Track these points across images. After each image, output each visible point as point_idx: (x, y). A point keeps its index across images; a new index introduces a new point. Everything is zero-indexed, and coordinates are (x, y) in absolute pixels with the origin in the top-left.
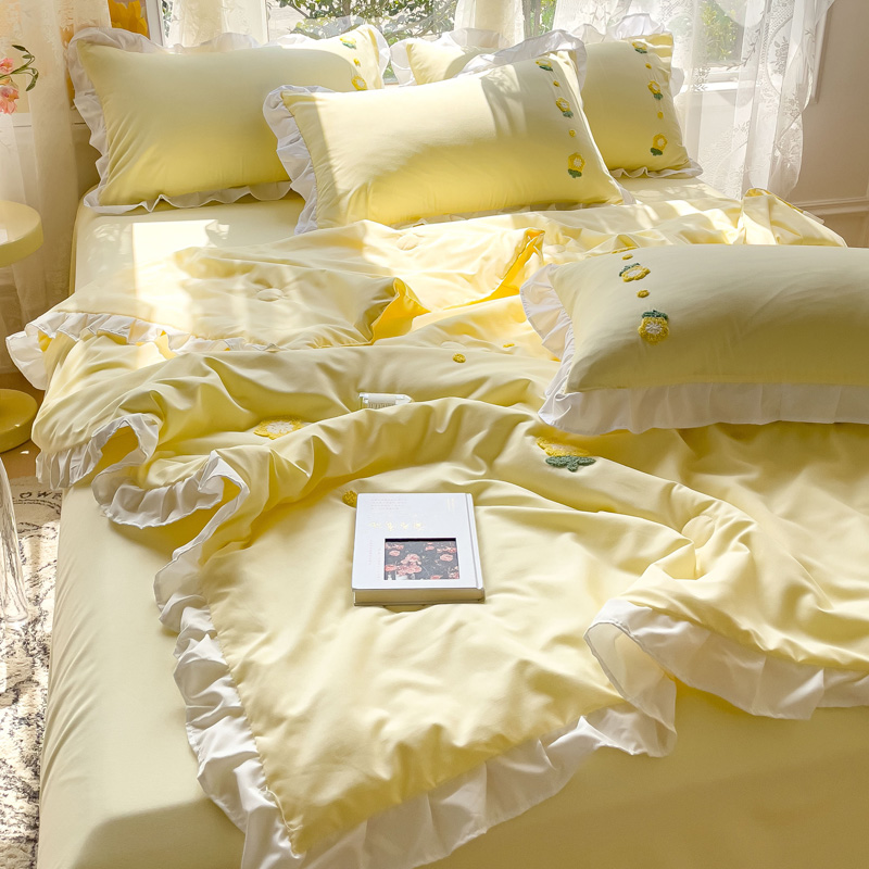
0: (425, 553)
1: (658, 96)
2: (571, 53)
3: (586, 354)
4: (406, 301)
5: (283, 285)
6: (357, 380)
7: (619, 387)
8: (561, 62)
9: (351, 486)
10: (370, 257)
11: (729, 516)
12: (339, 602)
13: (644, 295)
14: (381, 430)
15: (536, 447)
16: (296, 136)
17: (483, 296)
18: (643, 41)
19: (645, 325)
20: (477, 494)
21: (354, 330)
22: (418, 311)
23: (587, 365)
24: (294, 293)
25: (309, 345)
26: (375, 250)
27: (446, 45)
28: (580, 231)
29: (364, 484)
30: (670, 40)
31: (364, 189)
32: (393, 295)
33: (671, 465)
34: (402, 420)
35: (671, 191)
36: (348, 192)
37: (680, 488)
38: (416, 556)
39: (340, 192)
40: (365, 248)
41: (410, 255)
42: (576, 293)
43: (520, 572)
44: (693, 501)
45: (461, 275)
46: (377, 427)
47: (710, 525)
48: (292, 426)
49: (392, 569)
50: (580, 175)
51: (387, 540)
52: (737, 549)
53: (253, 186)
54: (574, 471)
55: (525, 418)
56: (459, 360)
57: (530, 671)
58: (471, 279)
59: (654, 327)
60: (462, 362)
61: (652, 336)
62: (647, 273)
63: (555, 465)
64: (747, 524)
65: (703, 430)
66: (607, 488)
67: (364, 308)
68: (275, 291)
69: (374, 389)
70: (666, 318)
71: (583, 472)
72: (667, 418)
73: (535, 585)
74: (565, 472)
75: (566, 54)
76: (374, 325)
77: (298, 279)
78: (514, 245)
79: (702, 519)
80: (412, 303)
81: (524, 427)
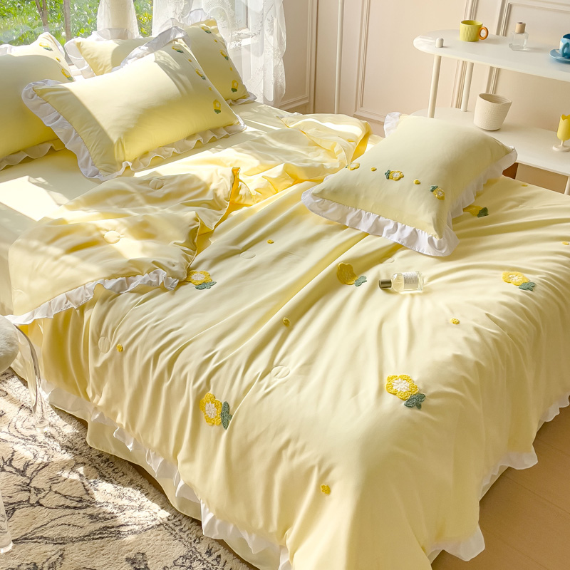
1: (227, 58)
2: (183, 39)
8: (183, 45)
16: (57, 115)
18: (204, 25)
27: (98, 40)
30: (214, 23)
50: (220, 111)
75: (181, 40)
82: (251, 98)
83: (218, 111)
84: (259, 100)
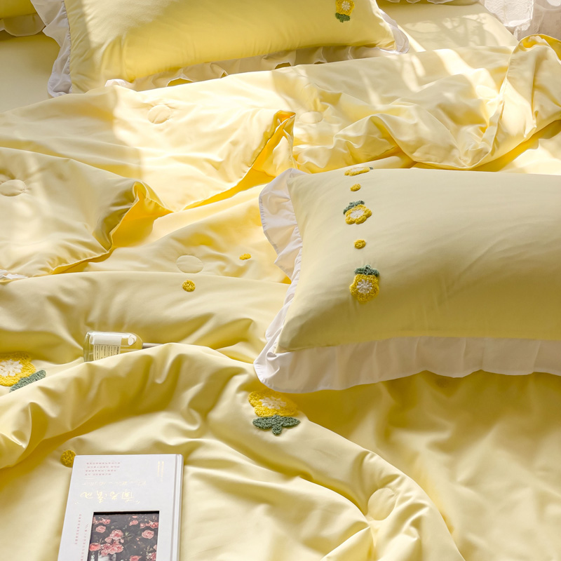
0: (129, 529)
3: (299, 313)
4: (146, 202)
5: (26, 177)
6: (87, 313)
7: (328, 346)
9: (69, 445)
10: (121, 133)
11: (408, 494)
13: (360, 246)
14: (100, 385)
15: (247, 405)
17: (229, 186)
19: (357, 284)
20: (187, 454)
22: (159, 212)
23: (298, 324)
24: (37, 186)
25: (42, 269)
26: (126, 125)
28: (340, 95)
29: (82, 442)
31: (118, 42)
32: (132, 200)
33: (369, 426)
34: (122, 373)
35: (448, 25)
36: (101, 45)
37: (372, 457)
38: (120, 533)
39: (94, 45)
40: (116, 121)
41: (161, 130)
42: (307, 217)
44: (381, 473)
45: (209, 161)
46: (97, 382)
47: (392, 500)
48: (21, 366)
49: (96, 549)
50: (348, 18)
51: (95, 514)
52: (408, 533)
53: (8, 20)
54: (277, 434)
55: (239, 371)
56: (189, 288)
58: (218, 167)
59: (364, 286)
60: (191, 290)
61: (362, 295)
62: (368, 216)
63: (261, 428)
64: (420, 506)
65: (410, 379)
66: (306, 455)
67: (102, 215)
68: (19, 183)
69: (103, 326)
70: (377, 275)
72: (373, 374)
74: (269, 436)
76: (112, 233)
77: (42, 170)
78: (263, 129)
79: (386, 492)
80: (153, 205)
81: (239, 380)
83: (342, 17)
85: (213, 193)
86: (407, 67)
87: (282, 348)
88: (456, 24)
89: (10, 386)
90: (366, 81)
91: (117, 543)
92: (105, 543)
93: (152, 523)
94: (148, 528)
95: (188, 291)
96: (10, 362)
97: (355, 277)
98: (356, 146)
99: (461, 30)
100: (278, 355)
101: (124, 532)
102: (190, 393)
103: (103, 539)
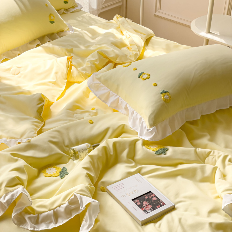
7: (163, 120)
9: (100, 185)
12: (140, 227)
15: (147, 150)
19: (164, 97)
21: (36, 120)
22: (50, 103)
29: (103, 182)
37: (198, 149)
38: (146, 202)
43: (177, 195)
45: (50, 82)
47: (214, 159)
49: (144, 209)
50: (54, 22)
51: (132, 200)
52: (229, 165)
54: (165, 154)
55: (137, 140)
57: (213, 225)
58: (55, 83)
59: (167, 97)
60: (93, 123)
61: (167, 100)
62: (149, 75)
63: (159, 154)
70: (168, 92)
71: (169, 153)
73: (185, 197)
74: (163, 155)
76: (42, 115)
82: (78, 8)
83: (52, 22)
84: (86, 9)
85: (61, 93)
86: (84, 34)
87: (151, 126)
88: (82, 18)
89: (59, 176)
90: (75, 42)
91: (148, 205)
92: (144, 207)
93: (152, 195)
94: (152, 197)
95: (92, 123)
96: (49, 169)
97: (162, 95)
98: (97, 63)
99: (84, 20)
100: (152, 129)
101: (146, 201)
102: (125, 154)
103: (143, 206)
